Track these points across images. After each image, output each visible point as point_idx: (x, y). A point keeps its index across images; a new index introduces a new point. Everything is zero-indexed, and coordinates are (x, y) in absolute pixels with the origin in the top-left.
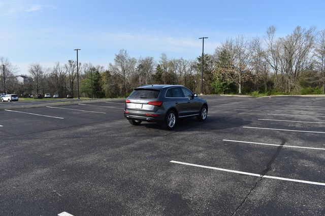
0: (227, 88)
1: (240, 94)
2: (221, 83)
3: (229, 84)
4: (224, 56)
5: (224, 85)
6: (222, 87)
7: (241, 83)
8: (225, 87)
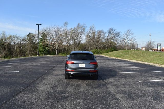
0: (46, 52)
1: (57, 55)
2: (43, 49)
3: (47, 49)
4: (44, 35)
5: (44, 50)
6: (43, 52)
7: (57, 50)
8: (45, 51)
